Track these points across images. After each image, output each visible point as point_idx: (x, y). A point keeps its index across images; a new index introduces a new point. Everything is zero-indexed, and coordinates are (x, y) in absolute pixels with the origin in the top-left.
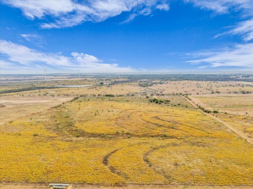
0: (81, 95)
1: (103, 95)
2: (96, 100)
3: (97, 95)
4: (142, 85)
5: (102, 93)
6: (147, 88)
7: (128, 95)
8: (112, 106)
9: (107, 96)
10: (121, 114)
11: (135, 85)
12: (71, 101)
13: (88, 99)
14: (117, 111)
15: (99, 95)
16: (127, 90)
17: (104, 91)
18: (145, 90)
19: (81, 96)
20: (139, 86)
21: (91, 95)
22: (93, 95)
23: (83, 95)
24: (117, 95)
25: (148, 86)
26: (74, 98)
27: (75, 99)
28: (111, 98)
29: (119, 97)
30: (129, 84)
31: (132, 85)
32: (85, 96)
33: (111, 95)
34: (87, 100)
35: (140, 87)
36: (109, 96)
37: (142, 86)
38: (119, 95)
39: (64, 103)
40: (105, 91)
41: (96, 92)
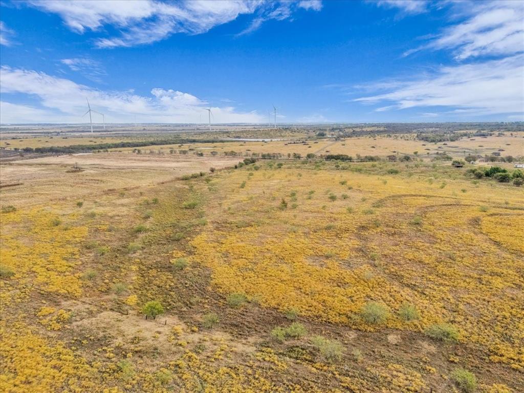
0: (264, 153)
1: (321, 156)
2: (299, 167)
3: (304, 156)
4: (427, 138)
5: (318, 152)
6: (444, 144)
7: (392, 158)
8: (343, 183)
9: (330, 158)
10: (378, 212)
11: (407, 138)
12: (236, 167)
13: (278, 165)
14: (364, 200)
15: (309, 156)
16: (386, 148)
17: (325, 148)
18: (440, 149)
19: (264, 157)
20: (420, 140)
21: (289, 155)
22: (295, 154)
23: (268, 155)
24: (359, 157)
25: (444, 141)
26: (244, 161)
27: (247, 164)
28: (343, 164)
29: (365, 163)
30: (390, 136)
31: (399, 138)
32: (274, 157)
33: (342, 155)
34: (275, 165)
35: (422, 142)
36: (337, 158)
37: (426, 140)
38: (366, 157)
39: (212, 170)
40: (328, 149)
41: (303, 151)
